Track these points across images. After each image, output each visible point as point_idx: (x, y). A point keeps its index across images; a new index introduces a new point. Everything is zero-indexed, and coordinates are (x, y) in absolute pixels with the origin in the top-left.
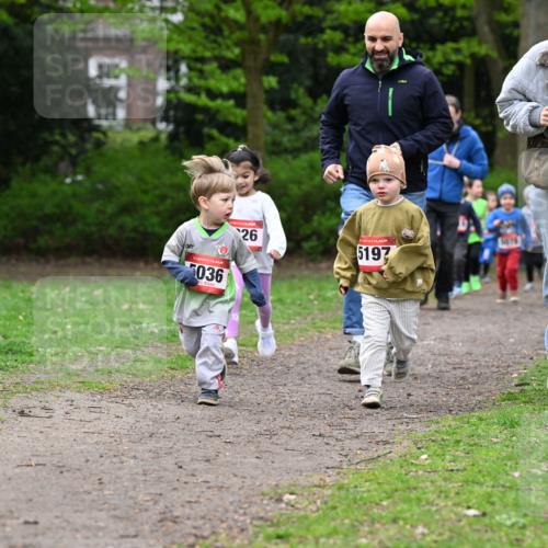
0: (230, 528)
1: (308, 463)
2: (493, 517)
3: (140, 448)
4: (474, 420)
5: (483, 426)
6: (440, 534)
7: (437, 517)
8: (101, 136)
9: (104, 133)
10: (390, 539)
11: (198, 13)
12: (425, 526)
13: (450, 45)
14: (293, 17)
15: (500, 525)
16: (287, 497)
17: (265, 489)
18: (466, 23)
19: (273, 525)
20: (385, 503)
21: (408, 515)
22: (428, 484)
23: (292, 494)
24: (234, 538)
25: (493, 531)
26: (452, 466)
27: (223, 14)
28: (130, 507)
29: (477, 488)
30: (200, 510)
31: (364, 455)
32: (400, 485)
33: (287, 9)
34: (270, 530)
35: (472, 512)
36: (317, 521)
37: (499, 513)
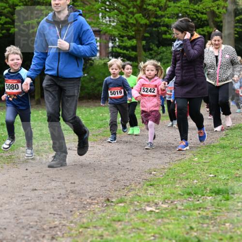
0: (136, 183)
1: (160, 162)
2: (218, 177)
3: (107, 159)
4: (212, 146)
5: (214, 148)
6: (202, 183)
7: (201, 177)
8: (92, 62)
9: (93, 61)
10: (186, 185)
11: (121, 22)
12: (197, 180)
13: (201, 29)
14: (151, 22)
15: (221, 179)
16: (153, 172)
17: (146, 170)
18: (205, 22)
19: (149, 181)
20: (184, 173)
21: (191, 177)
22: (198, 167)
23: (155, 171)
24: (137, 186)
25: (218, 181)
26: (205, 161)
27: (129, 22)
28: (104, 177)
29: (213, 168)
30: (126, 177)
31: (177, 159)
32: (189, 168)
33: (148, 20)
34: (148, 183)
35: (211, 175)
36: (163, 180)
37: (220, 175)
